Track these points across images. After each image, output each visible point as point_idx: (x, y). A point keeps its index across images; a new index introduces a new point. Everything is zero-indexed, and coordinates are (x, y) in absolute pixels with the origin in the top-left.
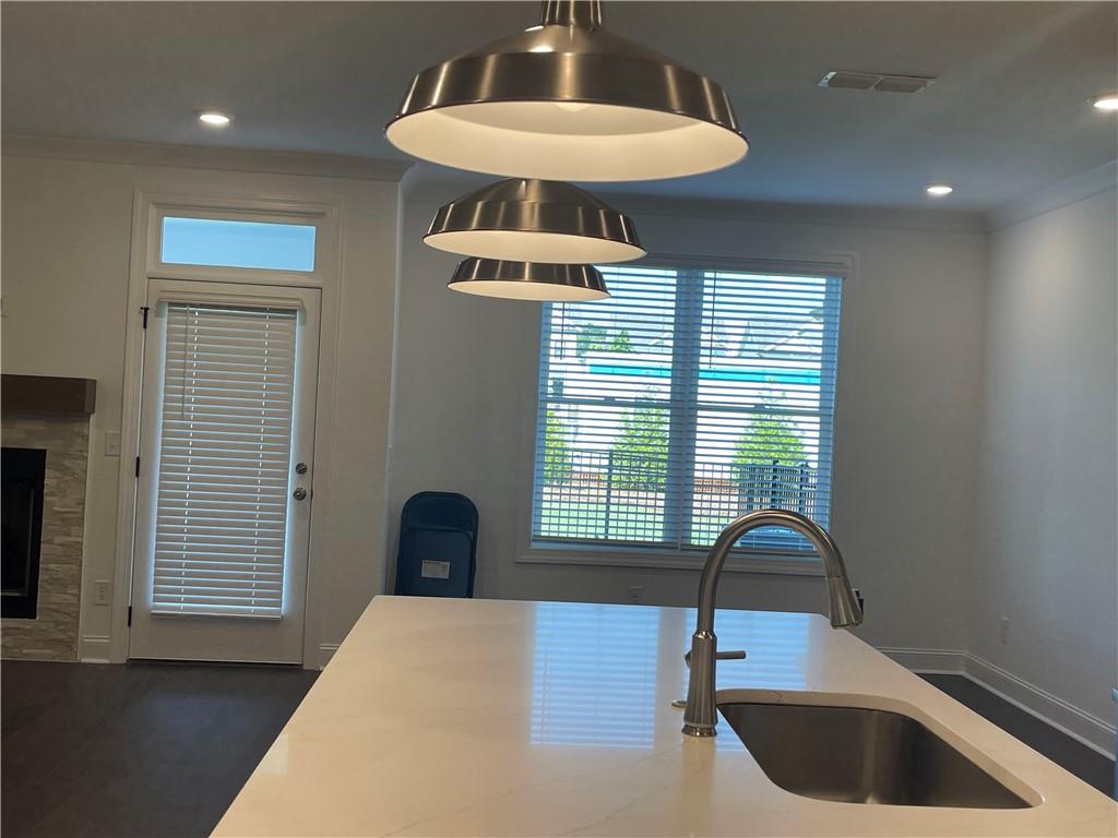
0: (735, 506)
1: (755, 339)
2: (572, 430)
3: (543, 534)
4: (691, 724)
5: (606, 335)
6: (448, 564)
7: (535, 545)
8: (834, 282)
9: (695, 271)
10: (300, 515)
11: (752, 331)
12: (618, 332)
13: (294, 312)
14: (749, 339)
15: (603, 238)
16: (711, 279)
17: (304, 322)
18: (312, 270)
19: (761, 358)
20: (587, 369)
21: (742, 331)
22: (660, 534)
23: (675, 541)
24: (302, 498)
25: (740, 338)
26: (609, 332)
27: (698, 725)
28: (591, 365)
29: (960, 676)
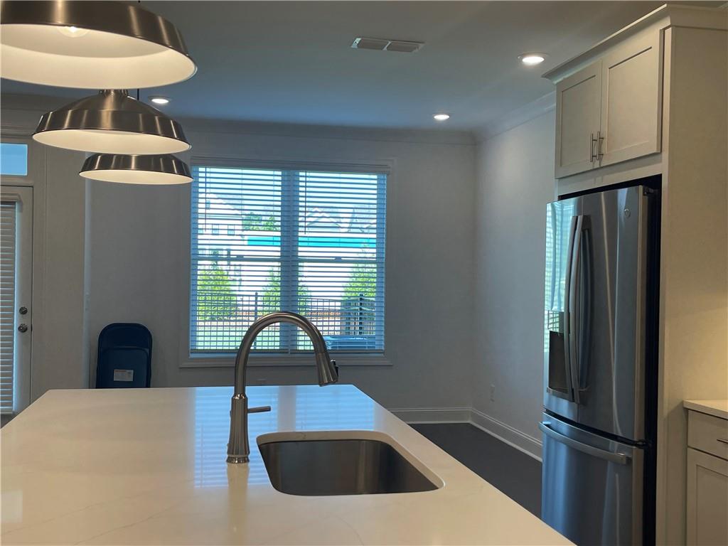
0: (339, 328)
1: (359, 221)
2: (238, 283)
3: (199, 348)
4: (233, 456)
5: (262, 220)
6: (132, 371)
7: (192, 356)
8: (382, 177)
9: (292, 171)
10: (23, 343)
11: (356, 216)
12: (268, 218)
13: (14, 203)
14: (354, 221)
15: (159, 135)
16: (303, 176)
17: (21, 210)
18: (26, 174)
19: (363, 233)
20: (246, 243)
21: (350, 215)
22: (278, 344)
23: (286, 348)
24: (25, 331)
25: (348, 220)
26: (264, 218)
27: (237, 456)
28: (248, 240)
29: (468, 424)
